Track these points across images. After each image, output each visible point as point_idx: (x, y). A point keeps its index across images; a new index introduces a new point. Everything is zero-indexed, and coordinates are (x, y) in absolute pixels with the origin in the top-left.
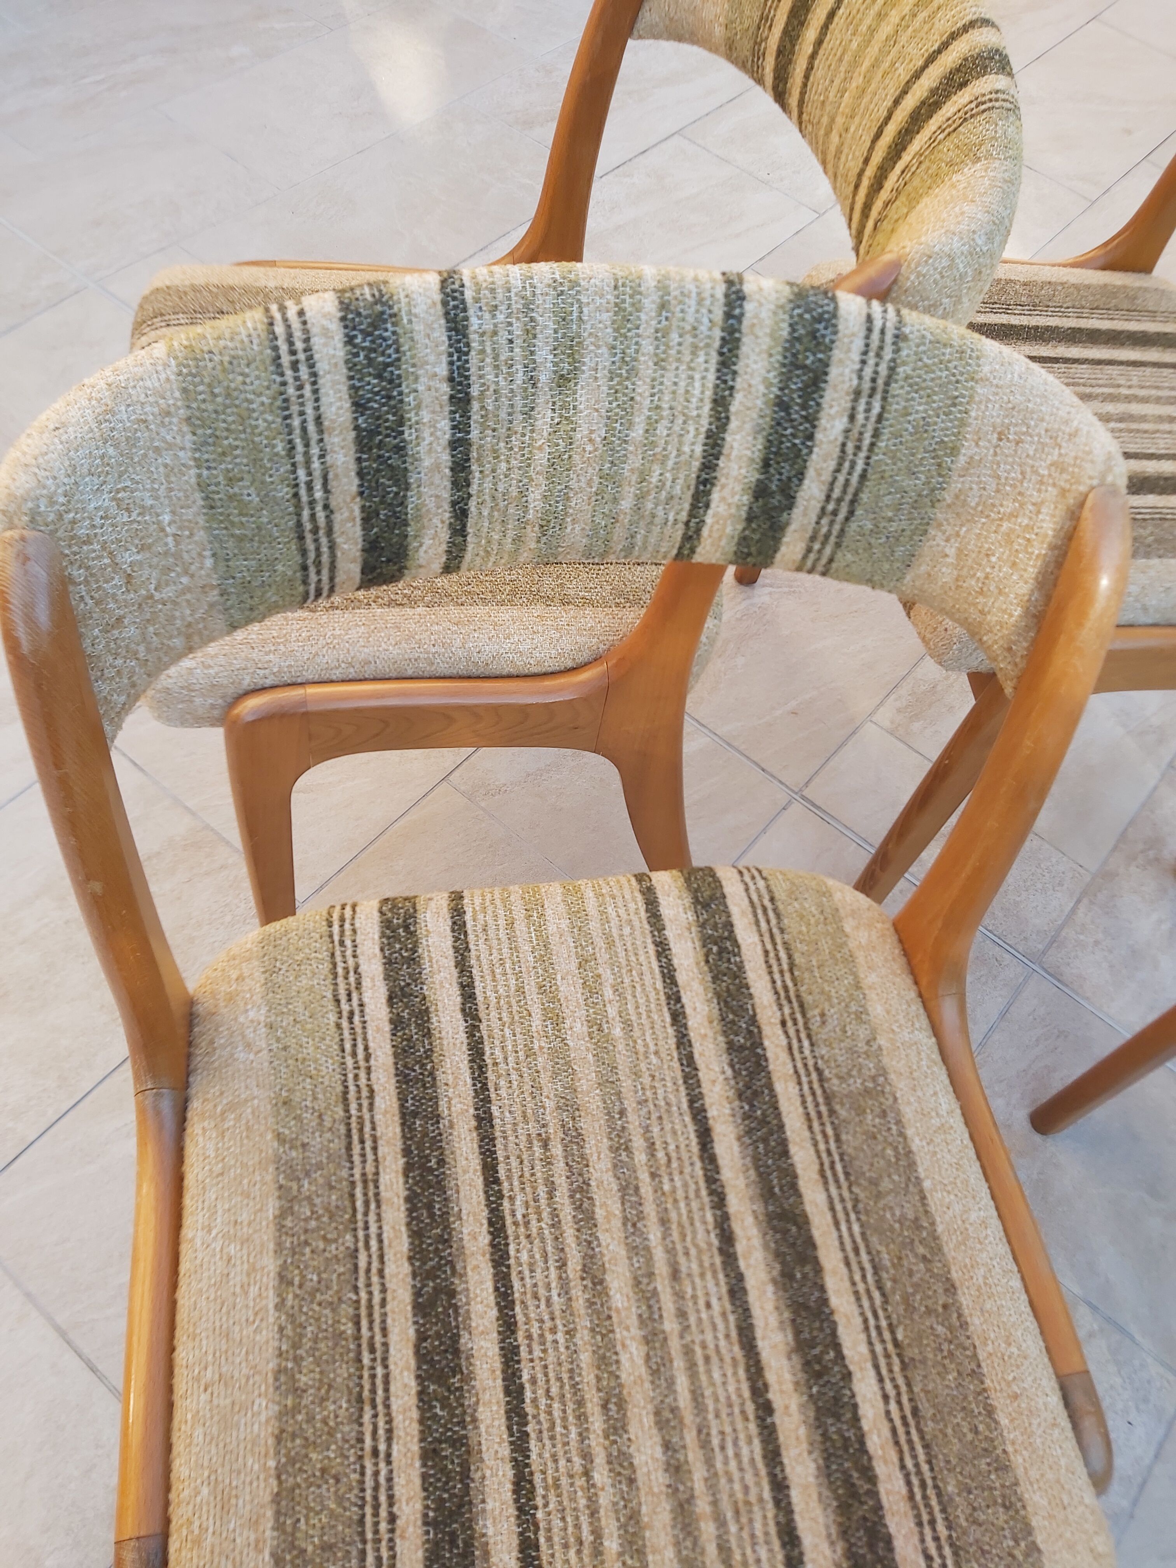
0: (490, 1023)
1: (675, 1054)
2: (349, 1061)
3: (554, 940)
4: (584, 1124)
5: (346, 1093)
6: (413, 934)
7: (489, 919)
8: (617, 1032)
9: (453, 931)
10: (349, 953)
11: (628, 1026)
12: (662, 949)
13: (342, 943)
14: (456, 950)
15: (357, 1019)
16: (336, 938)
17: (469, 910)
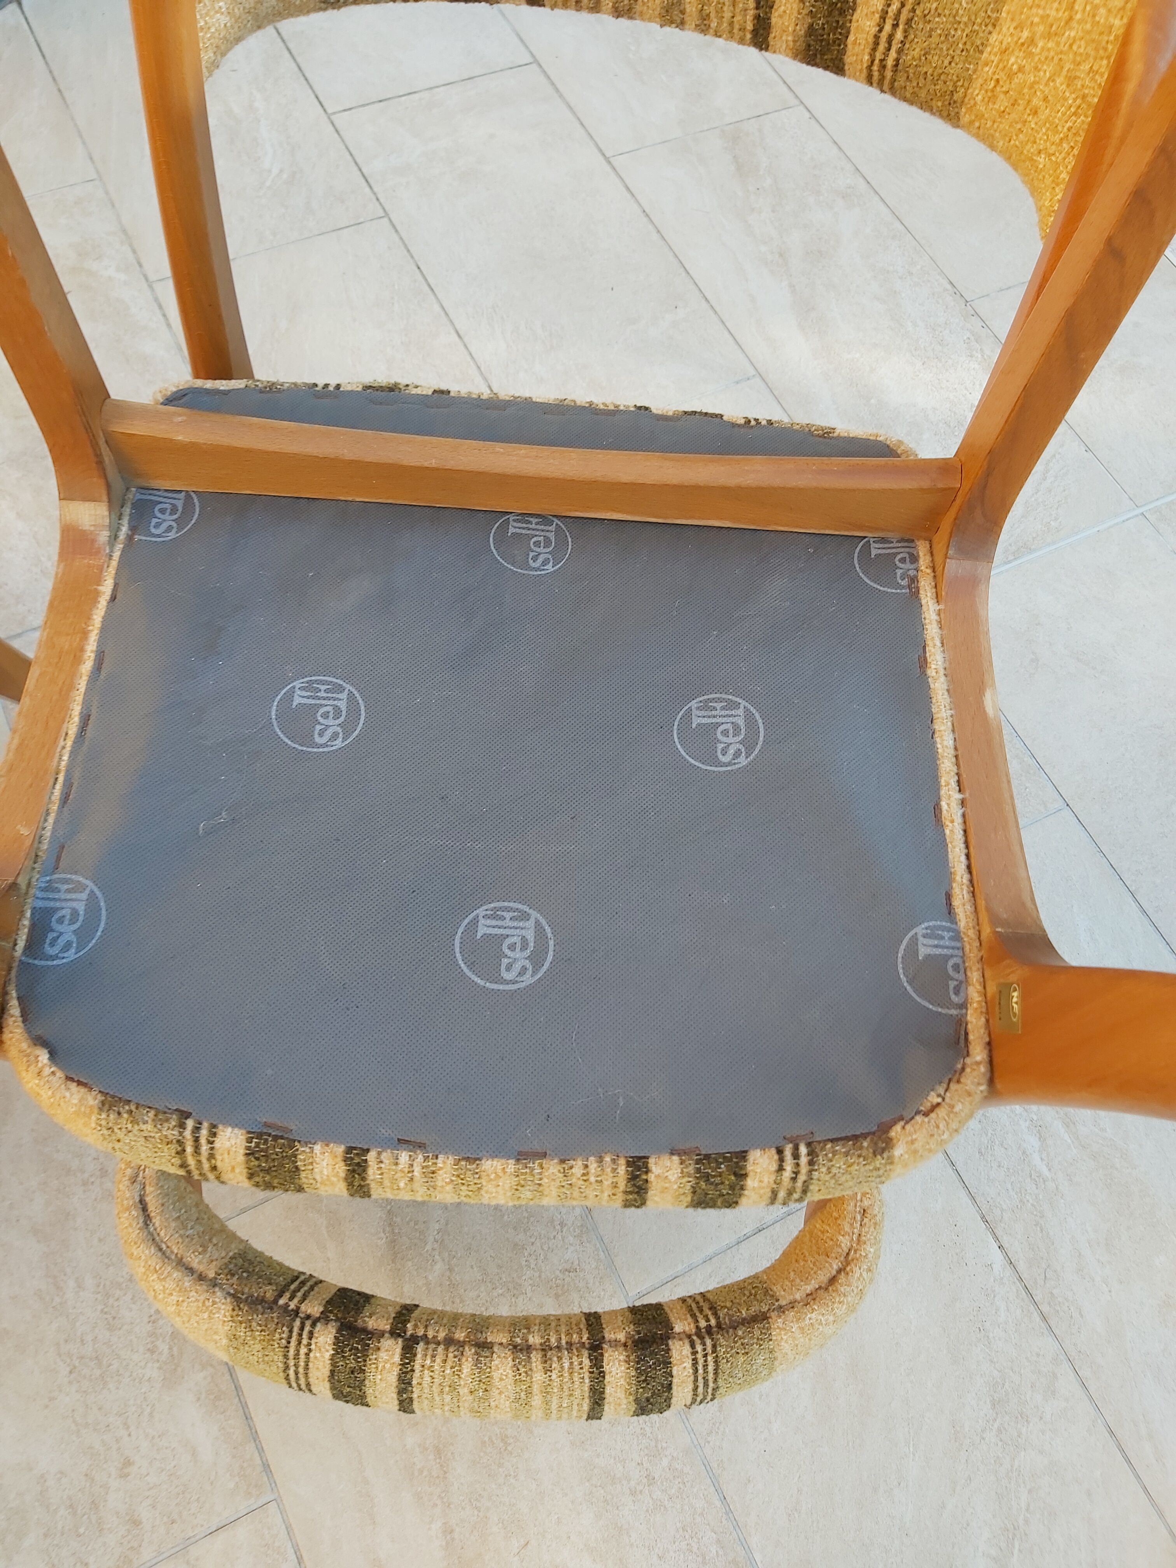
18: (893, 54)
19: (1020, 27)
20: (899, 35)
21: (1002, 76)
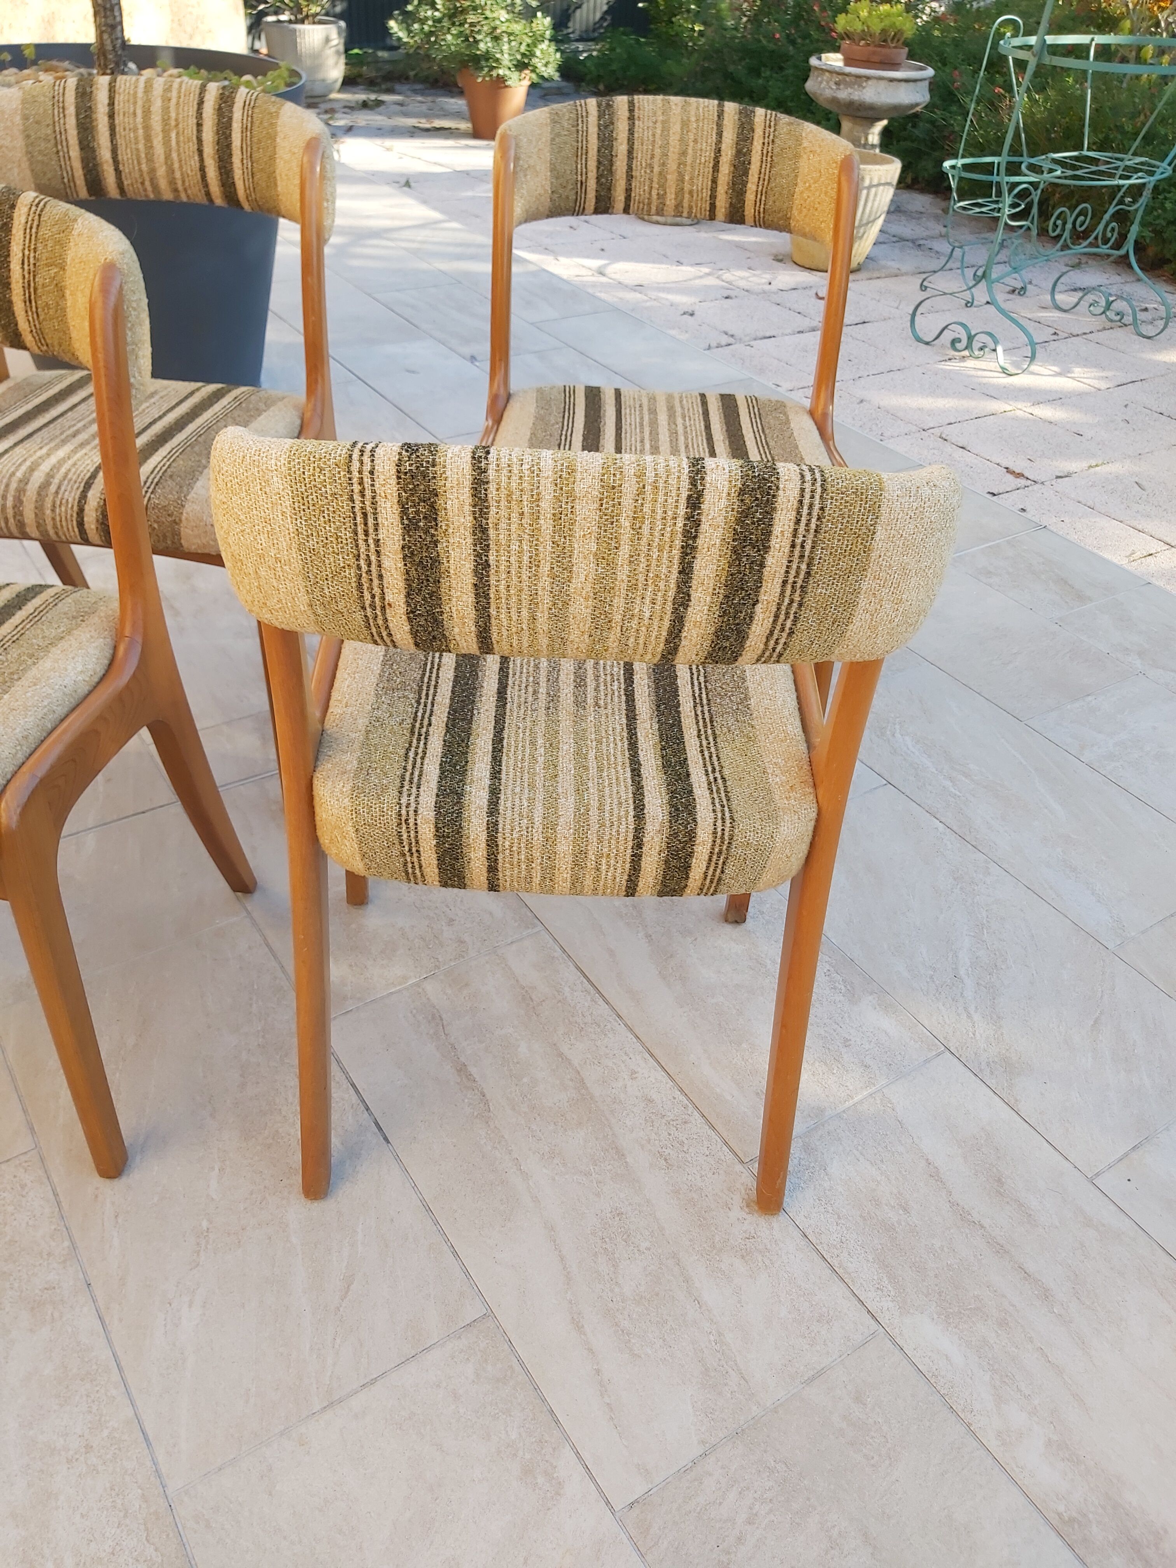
0: (622, 757)
1: (506, 725)
2: (713, 749)
3: (571, 790)
4: (572, 708)
5: (715, 739)
6: (672, 806)
7: (616, 811)
8: (540, 741)
9: (643, 805)
10: (717, 801)
11: (533, 743)
12: (496, 774)
13: (722, 806)
14: (642, 794)
15: (710, 769)
16: (726, 809)
17: (631, 819)
18: (762, 206)
19: (805, 183)
20: (763, 198)
21: (802, 202)
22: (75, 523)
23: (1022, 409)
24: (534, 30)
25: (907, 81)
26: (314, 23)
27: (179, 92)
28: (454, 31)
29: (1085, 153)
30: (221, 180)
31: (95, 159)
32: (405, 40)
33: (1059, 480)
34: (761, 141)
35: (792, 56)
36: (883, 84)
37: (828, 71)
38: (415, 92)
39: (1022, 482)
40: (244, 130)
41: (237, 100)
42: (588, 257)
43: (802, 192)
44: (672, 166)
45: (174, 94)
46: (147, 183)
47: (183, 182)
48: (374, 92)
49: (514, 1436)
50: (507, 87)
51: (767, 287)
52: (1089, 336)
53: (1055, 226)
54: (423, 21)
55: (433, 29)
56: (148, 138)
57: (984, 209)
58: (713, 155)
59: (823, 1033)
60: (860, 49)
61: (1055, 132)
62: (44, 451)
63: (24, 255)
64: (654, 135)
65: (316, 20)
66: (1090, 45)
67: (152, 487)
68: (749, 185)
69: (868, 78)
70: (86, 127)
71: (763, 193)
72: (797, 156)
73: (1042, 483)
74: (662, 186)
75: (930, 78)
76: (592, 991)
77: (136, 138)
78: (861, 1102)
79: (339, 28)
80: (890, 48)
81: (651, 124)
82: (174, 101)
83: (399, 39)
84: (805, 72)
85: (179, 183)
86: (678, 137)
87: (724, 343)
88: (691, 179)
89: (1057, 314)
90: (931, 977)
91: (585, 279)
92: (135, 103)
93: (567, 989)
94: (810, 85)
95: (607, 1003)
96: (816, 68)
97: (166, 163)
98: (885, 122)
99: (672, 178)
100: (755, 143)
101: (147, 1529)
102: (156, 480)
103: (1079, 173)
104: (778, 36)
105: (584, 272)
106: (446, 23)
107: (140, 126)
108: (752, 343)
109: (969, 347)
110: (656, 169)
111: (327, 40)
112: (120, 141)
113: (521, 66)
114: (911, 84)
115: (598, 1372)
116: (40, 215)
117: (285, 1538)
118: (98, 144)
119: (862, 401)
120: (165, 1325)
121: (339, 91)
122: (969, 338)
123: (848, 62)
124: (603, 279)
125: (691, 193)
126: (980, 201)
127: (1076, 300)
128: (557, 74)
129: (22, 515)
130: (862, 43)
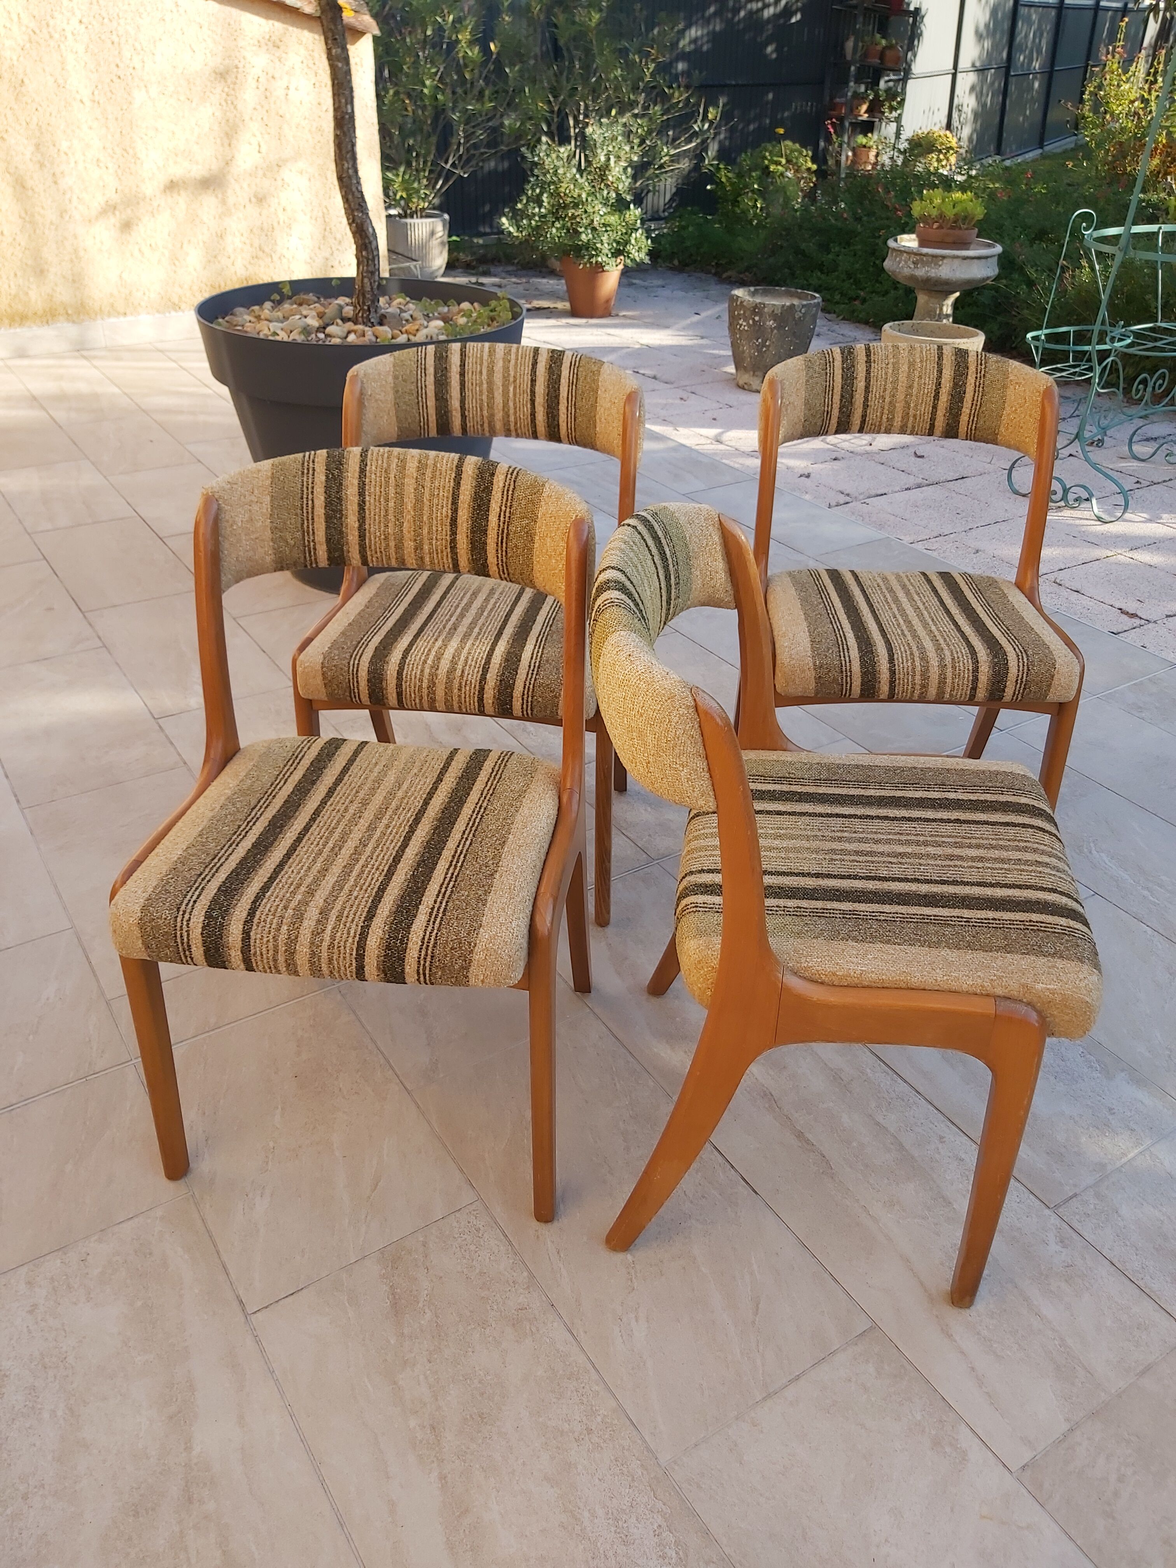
22: (476, 699)
23: (1123, 556)
24: (627, 220)
25: (979, 258)
26: (422, 217)
27: (517, 355)
28: (557, 225)
29: (1159, 324)
30: (548, 423)
31: (446, 407)
32: (515, 234)
33: (1170, 619)
34: (974, 376)
35: (860, 233)
36: (957, 262)
37: (905, 252)
38: (510, 274)
39: (1137, 622)
40: (570, 384)
41: (564, 361)
42: (703, 426)
43: (1009, 415)
44: (900, 396)
45: (513, 356)
46: (486, 425)
47: (516, 423)
48: (473, 275)
49: (919, 1417)
50: (603, 271)
51: (868, 448)
52: (1169, 484)
53: (1138, 391)
54: (530, 218)
55: (539, 224)
56: (491, 391)
57: (1064, 374)
58: (934, 388)
59: (1089, 1103)
60: (934, 231)
61: (1118, 298)
62: (439, 643)
63: (501, 510)
64: (886, 374)
65: (424, 214)
66: (1159, 232)
67: (536, 670)
68: (964, 410)
69: (944, 257)
70: (442, 383)
71: (975, 415)
72: (1005, 387)
73: (1155, 622)
74: (892, 412)
75: (999, 255)
76: (890, 1072)
77: (481, 391)
78: (1133, 1158)
79: (444, 221)
80: (960, 228)
81: (884, 365)
82: (513, 362)
83: (510, 233)
84: (881, 253)
85: (512, 425)
86: (905, 375)
87: (842, 502)
88: (916, 406)
89: (1136, 464)
90: (1169, 1056)
91: (705, 447)
92: (481, 365)
93: (869, 1071)
94: (887, 264)
95: (905, 1081)
96: (894, 249)
97: (503, 410)
98: (957, 294)
99: (899, 406)
100: (969, 377)
101: (652, 1490)
102: (537, 664)
103: (1158, 344)
104: (845, 215)
105: (703, 441)
106: (550, 218)
107: (484, 382)
108: (867, 501)
109: (1064, 498)
110: (887, 400)
111: (433, 233)
112: (468, 393)
113: (617, 253)
114: (983, 260)
115: (973, 1369)
116: (515, 482)
117: (761, 1495)
118: (451, 396)
119: (977, 551)
120: (621, 1336)
121: (443, 276)
122: (1064, 491)
123: (923, 243)
124: (721, 447)
125: (915, 416)
126: (1059, 366)
127: (1152, 451)
128: (647, 258)
129: (434, 694)
130: (935, 226)
